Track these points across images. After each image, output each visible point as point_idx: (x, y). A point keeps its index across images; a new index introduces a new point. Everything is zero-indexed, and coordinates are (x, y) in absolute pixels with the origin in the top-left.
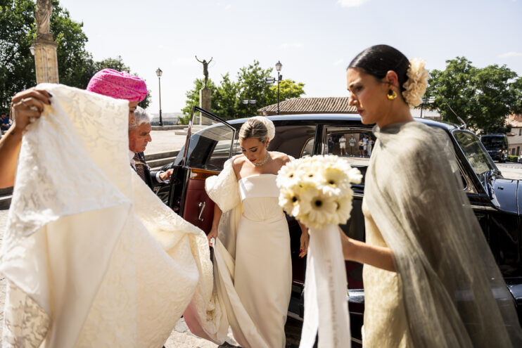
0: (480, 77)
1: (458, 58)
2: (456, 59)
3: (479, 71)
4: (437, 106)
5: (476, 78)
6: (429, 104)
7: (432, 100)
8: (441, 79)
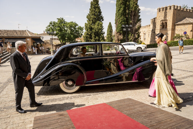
0: (69, 25)
1: (61, 18)
2: (60, 18)
3: (68, 23)
4: (57, 35)
5: (68, 26)
6: (54, 34)
7: (55, 32)
8: (57, 25)
